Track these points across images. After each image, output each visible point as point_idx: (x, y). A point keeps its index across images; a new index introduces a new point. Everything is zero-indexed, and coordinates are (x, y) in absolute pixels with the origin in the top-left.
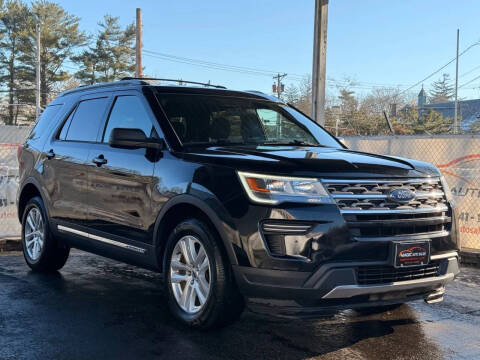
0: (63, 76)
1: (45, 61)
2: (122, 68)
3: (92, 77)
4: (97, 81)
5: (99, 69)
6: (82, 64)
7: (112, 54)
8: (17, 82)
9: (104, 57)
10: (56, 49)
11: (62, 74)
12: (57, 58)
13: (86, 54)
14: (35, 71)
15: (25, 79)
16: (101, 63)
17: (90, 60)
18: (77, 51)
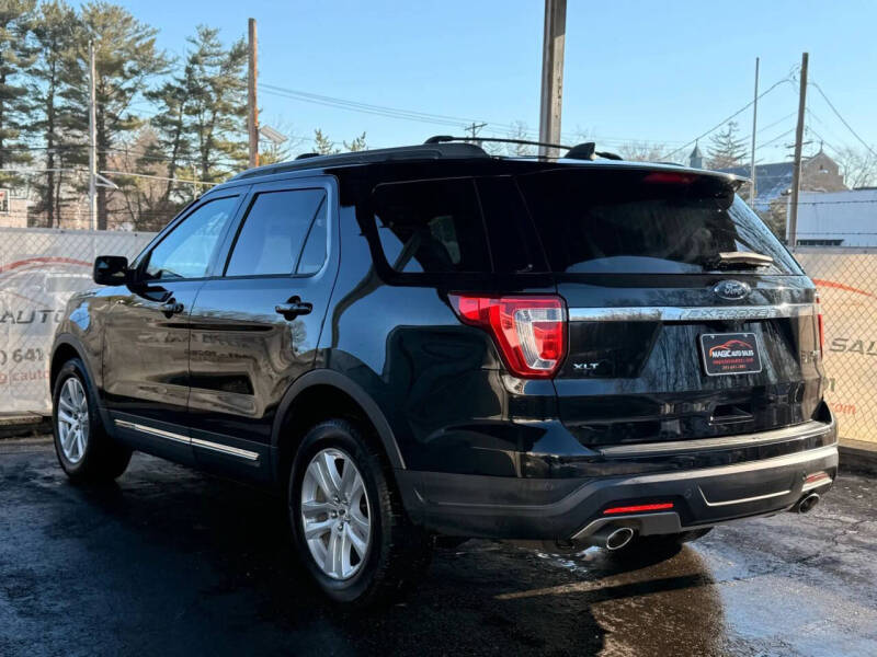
0: (131, 123)
1: (103, 99)
2: (225, 110)
3: (179, 124)
4: (186, 130)
5: (189, 111)
6: (162, 103)
7: (209, 88)
8: (59, 131)
9: (197, 92)
10: (120, 80)
11: (130, 118)
12: (122, 93)
13: (169, 87)
14: (87, 113)
15: (71, 127)
16: (193, 102)
17: (174, 97)
18: (155, 82)
